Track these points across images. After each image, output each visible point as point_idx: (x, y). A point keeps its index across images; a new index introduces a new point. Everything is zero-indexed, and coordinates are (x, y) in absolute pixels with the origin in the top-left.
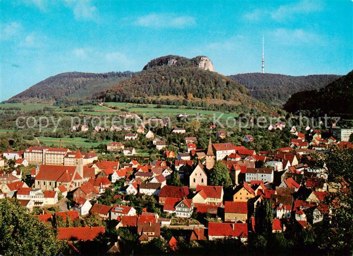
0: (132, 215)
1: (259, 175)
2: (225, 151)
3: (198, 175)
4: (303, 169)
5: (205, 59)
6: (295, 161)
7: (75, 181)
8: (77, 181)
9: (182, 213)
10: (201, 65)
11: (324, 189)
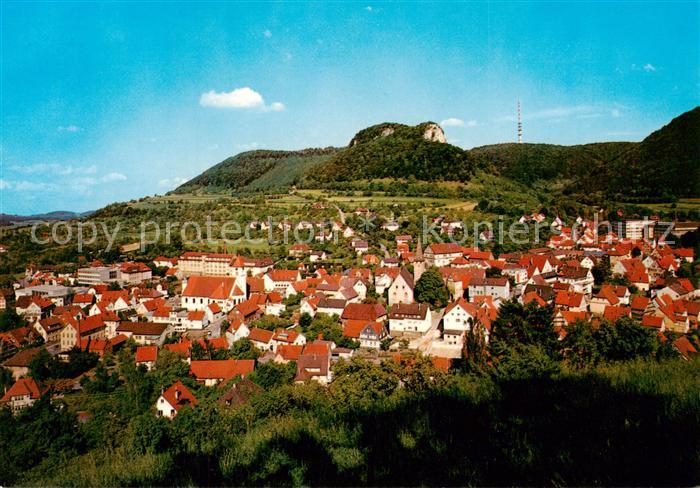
0: (300, 344)
1: (488, 288)
2: (448, 255)
3: (400, 288)
4: (555, 279)
5: (434, 126)
6: (548, 268)
7: (234, 298)
8: (237, 298)
9: (369, 342)
10: (428, 135)
11: (583, 307)
